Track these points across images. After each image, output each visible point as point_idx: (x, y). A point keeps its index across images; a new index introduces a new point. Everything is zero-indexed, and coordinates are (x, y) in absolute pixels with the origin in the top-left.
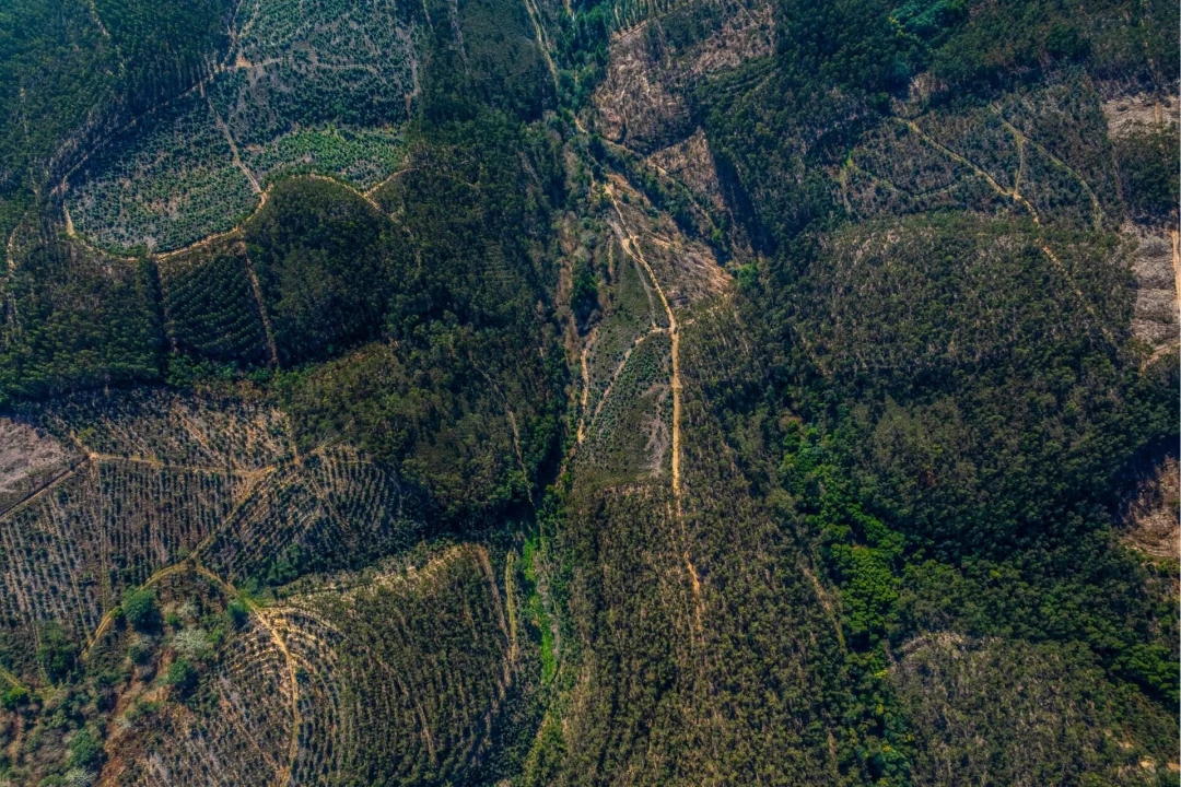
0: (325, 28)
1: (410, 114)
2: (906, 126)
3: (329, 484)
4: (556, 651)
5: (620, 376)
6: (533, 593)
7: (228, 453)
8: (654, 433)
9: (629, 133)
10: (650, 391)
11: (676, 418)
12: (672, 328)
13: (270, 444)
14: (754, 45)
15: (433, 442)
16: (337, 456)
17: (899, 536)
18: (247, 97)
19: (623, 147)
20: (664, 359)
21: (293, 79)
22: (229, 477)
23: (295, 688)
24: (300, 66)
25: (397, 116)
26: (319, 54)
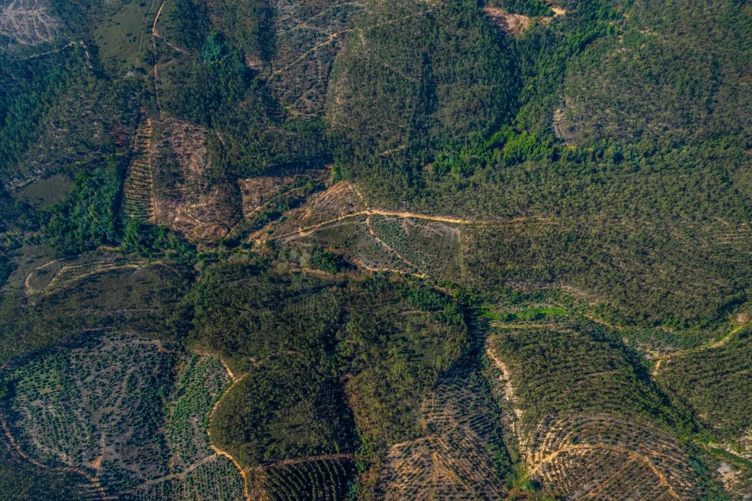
0: (85, 399)
1: (173, 351)
2: (275, 76)
3: (448, 419)
4: (550, 306)
5: (392, 247)
6: (515, 316)
7: (420, 487)
8: (432, 229)
9: (226, 222)
10: (406, 229)
11: (426, 217)
12: (368, 213)
13: (416, 456)
14: (196, 138)
15: (422, 355)
16: (429, 412)
17: (504, 127)
18: (128, 462)
19: (233, 229)
20: (387, 219)
21: (124, 426)
22: (438, 486)
23: (581, 446)
24: (113, 420)
25: (173, 359)
26: (108, 405)
